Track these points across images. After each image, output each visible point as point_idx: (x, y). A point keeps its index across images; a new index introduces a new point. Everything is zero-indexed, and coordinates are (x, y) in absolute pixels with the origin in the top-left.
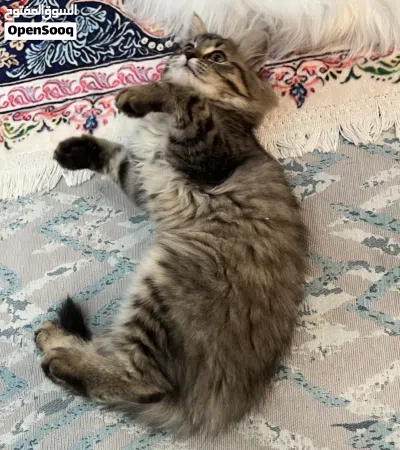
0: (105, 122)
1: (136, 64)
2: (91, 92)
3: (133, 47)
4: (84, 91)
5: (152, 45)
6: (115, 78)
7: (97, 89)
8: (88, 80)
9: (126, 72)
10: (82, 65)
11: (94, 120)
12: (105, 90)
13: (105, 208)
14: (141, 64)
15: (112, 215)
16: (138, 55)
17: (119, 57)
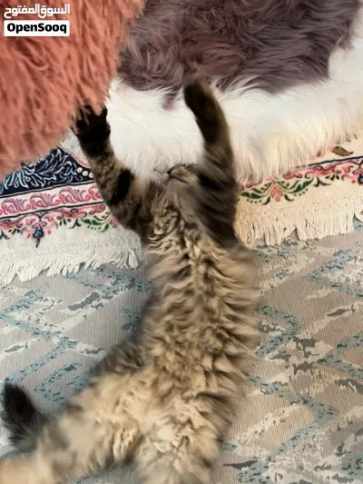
0: (49, 232)
1: (73, 188)
2: (39, 209)
3: (71, 174)
4: (34, 208)
5: (85, 173)
6: (57, 198)
7: (43, 206)
8: (37, 199)
9: (66, 194)
10: (32, 188)
11: (41, 231)
12: (49, 208)
13: (49, 298)
14: (77, 188)
15: (55, 304)
16: (74, 181)
17: (60, 182)
